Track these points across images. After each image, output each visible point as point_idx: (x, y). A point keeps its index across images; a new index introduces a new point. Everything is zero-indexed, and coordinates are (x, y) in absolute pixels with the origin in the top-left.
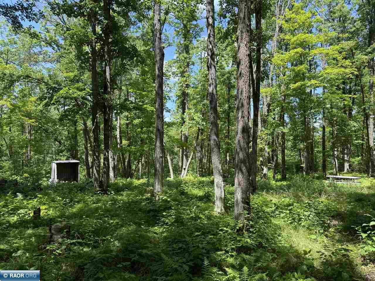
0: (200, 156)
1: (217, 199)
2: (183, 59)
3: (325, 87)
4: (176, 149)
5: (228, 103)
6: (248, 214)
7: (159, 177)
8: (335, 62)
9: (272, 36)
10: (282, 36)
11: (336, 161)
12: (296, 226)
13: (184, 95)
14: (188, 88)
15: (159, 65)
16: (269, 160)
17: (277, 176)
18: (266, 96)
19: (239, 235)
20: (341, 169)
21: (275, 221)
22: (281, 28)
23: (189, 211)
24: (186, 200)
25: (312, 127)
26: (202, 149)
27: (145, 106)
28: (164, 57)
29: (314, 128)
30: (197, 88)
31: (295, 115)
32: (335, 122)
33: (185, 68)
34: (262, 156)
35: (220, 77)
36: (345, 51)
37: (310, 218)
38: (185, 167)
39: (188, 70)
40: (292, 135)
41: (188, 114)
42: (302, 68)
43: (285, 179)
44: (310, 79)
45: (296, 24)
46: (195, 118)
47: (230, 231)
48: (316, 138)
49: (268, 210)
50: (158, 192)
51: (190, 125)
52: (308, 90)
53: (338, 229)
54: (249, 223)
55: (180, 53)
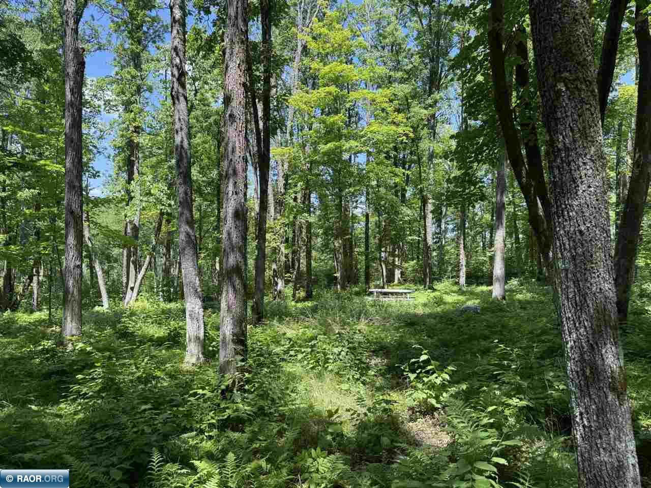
0: (165, 264)
1: (190, 340)
2: (129, 77)
3: (369, 154)
4: (116, 251)
5: (217, 167)
6: (243, 361)
7: (73, 307)
8: (384, 115)
9: (292, 60)
10: (306, 61)
11: (384, 266)
12: (320, 371)
13: (131, 147)
14: (139, 133)
15: (72, 83)
16: (288, 268)
17: (299, 293)
18: (283, 161)
19: (224, 398)
20: (390, 279)
21: (288, 368)
22: (305, 48)
23: (134, 368)
24: (129, 347)
25: (351, 215)
26: (168, 250)
27: (42, 162)
28: (84, 67)
29: (354, 217)
30: (157, 135)
31: (326, 196)
32: (383, 208)
33: (133, 95)
34: (275, 261)
35: (201, 119)
36: (398, 100)
37: (341, 357)
38: (132, 285)
39: (138, 99)
40: (322, 228)
41: (138, 183)
42: (338, 119)
43: (311, 297)
44: (348, 138)
45: (328, 45)
46: (152, 191)
47: (209, 394)
48: (357, 232)
49: (278, 350)
50: (73, 336)
51: (144, 204)
52: (346, 156)
53: (380, 370)
54: (244, 375)
55: (123, 67)
